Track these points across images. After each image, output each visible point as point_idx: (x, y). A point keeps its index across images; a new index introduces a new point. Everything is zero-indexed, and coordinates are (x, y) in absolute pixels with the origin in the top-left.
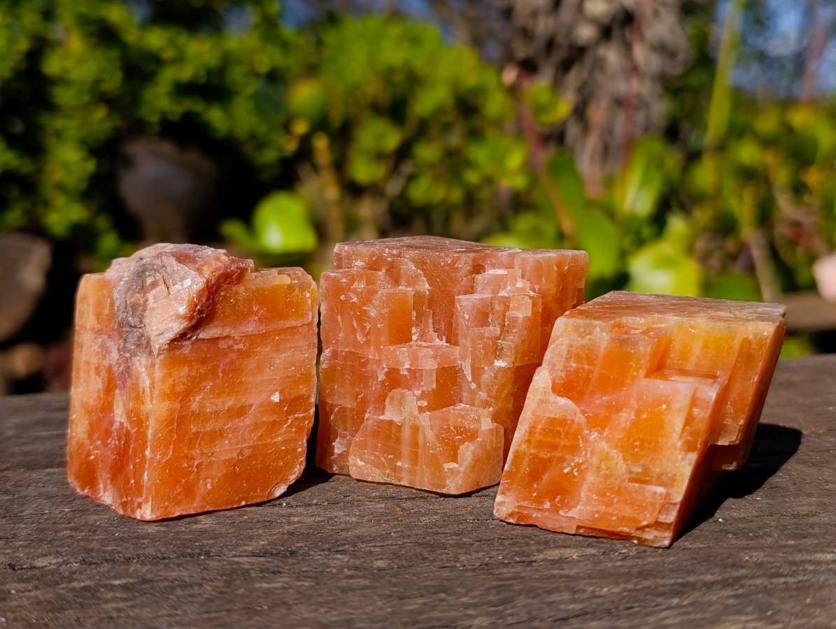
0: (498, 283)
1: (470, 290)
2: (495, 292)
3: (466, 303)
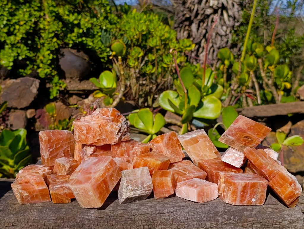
0: (136, 149)
1: (132, 150)
2: (136, 150)
3: (131, 152)
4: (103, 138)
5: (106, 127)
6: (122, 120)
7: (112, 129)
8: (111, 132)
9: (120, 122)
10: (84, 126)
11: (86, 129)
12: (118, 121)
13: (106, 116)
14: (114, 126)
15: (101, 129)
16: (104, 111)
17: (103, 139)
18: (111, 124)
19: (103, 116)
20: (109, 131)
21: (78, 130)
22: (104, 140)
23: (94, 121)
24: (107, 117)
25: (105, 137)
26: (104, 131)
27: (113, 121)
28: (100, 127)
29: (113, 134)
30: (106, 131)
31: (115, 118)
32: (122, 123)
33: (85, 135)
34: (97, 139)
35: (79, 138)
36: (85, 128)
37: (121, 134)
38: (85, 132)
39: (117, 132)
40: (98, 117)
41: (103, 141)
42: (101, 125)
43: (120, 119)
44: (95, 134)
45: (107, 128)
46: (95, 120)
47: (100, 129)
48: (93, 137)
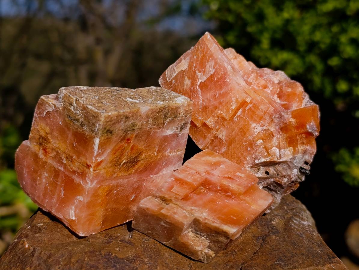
4: (220, 136)
5: (255, 121)
6: (305, 152)
7: (261, 141)
8: (251, 144)
9: (294, 149)
10: (216, 63)
11: (211, 76)
12: (292, 142)
13: (283, 103)
14: (275, 141)
15: (239, 113)
16: (289, 90)
17: (216, 137)
18: (272, 130)
19: (276, 96)
20: (250, 138)
21: (197, 58)
22: (216, 142)
23: (247, 82)
24: (283, 105)
25: (224, 138)
26: (241, 124)
27: (284, 128)
28: (244, 104)
29: (249, 153)
30: (244, 131)
31: (297, 128)
32: (294, 158)
33: (193, 84)
34: (207, 122)
35: (177, 76)
36: (212, 73)
37: (265, 175)
38: (202, 78)
39: (263, 160)
40: (265, 87)
41: (212, 141)
42: (251, 103)
43: (303, 143)
44: (216, 108)
45: (254, 125)
46: (251, 83)
47: (238, 110)
48: (205, 108)
